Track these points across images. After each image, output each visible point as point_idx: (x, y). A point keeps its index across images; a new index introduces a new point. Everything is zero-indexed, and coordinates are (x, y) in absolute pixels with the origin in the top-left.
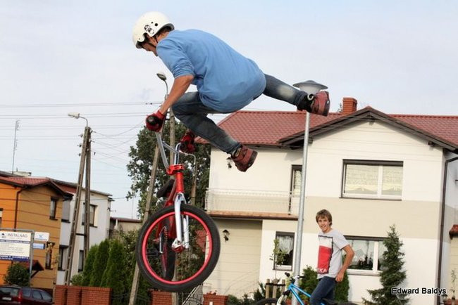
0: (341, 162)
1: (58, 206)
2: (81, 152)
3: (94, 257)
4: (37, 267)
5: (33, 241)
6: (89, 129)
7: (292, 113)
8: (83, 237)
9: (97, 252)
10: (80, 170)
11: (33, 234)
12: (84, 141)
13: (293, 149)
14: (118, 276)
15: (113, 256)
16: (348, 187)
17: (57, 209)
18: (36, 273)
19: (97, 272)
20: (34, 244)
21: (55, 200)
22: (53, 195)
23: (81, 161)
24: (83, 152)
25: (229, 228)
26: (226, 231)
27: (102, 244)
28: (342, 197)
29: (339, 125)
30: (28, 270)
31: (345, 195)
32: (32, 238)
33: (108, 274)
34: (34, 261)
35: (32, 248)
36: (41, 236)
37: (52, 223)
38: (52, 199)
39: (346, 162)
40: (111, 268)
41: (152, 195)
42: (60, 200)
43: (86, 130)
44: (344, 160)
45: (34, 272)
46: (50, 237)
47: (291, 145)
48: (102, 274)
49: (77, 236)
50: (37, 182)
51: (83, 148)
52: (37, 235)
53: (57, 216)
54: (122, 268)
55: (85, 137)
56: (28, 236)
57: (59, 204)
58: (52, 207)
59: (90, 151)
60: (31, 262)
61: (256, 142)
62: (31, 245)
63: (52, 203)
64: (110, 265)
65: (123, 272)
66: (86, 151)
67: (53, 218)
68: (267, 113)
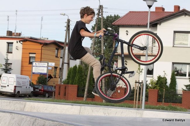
0: (173, 32)
1: (59, 52)
2: (66, 29)
3: (71, 73)
4: (50, 77)
5: (48, 66)
6: (69, 20)
7: (153, 12)
8: (67, 64)
9: (72, 70)
10: (66, 37)
11: (48, 63)
12: (67, 25)
13: (153, 27)
14: (81, 80)
15: (78, 72)
16: (176, 42)
17: (58, 53)
18: (49, 80)
19: (72, 78)
20: (49, 68)
21: (57, 49)
22: (57, 47)
23: (66, 33)
24: (67, 30)
25: (127, 60)
26: (126, 61)
27: (74, 67)
28: (173, 47)
29: (172, 17)
30: (46, 78)
31: (175, 46)
32: (48, 65)
33: (77, 79)
34: (48, 74)
35: (48, 69)
36: (51, 64)
37: (57, 59)
38: (56, 49)
39: (175, 32)
40: (78, 77)
41: (94, 47)
42: (60, 49)
43: (68, 20)
44: (174, 31)
45: (49, 79)
46: (55, 64)
47: (152, 25)
48: (74, 79)
49: (64, 64)
50: (50, 42)
51: (67, 27)
52: (50, 64)
53: (58, 56)
54: (82, 77)
55: (67, 23)
56: (46, 64)
57: (59, 51)
58: (56, 52)
59: (69, 29)
60: (47, 75)
61: (138, 24)
62: (47, 68)
63: (56, 51)
64: (77, 76)
65: (83, 78)
66: (68, 29)
67: (57, 57)
68: (141, 12)
